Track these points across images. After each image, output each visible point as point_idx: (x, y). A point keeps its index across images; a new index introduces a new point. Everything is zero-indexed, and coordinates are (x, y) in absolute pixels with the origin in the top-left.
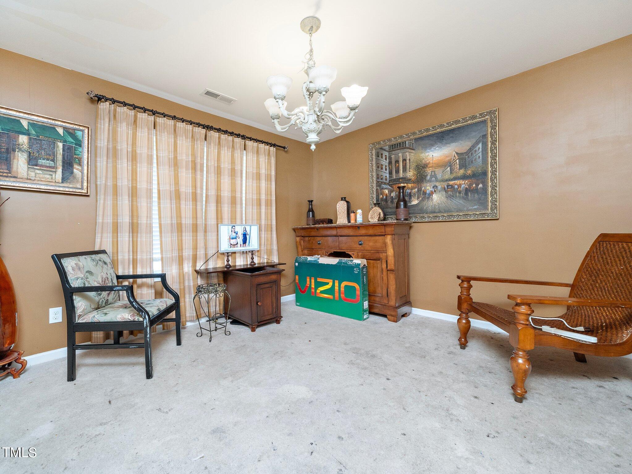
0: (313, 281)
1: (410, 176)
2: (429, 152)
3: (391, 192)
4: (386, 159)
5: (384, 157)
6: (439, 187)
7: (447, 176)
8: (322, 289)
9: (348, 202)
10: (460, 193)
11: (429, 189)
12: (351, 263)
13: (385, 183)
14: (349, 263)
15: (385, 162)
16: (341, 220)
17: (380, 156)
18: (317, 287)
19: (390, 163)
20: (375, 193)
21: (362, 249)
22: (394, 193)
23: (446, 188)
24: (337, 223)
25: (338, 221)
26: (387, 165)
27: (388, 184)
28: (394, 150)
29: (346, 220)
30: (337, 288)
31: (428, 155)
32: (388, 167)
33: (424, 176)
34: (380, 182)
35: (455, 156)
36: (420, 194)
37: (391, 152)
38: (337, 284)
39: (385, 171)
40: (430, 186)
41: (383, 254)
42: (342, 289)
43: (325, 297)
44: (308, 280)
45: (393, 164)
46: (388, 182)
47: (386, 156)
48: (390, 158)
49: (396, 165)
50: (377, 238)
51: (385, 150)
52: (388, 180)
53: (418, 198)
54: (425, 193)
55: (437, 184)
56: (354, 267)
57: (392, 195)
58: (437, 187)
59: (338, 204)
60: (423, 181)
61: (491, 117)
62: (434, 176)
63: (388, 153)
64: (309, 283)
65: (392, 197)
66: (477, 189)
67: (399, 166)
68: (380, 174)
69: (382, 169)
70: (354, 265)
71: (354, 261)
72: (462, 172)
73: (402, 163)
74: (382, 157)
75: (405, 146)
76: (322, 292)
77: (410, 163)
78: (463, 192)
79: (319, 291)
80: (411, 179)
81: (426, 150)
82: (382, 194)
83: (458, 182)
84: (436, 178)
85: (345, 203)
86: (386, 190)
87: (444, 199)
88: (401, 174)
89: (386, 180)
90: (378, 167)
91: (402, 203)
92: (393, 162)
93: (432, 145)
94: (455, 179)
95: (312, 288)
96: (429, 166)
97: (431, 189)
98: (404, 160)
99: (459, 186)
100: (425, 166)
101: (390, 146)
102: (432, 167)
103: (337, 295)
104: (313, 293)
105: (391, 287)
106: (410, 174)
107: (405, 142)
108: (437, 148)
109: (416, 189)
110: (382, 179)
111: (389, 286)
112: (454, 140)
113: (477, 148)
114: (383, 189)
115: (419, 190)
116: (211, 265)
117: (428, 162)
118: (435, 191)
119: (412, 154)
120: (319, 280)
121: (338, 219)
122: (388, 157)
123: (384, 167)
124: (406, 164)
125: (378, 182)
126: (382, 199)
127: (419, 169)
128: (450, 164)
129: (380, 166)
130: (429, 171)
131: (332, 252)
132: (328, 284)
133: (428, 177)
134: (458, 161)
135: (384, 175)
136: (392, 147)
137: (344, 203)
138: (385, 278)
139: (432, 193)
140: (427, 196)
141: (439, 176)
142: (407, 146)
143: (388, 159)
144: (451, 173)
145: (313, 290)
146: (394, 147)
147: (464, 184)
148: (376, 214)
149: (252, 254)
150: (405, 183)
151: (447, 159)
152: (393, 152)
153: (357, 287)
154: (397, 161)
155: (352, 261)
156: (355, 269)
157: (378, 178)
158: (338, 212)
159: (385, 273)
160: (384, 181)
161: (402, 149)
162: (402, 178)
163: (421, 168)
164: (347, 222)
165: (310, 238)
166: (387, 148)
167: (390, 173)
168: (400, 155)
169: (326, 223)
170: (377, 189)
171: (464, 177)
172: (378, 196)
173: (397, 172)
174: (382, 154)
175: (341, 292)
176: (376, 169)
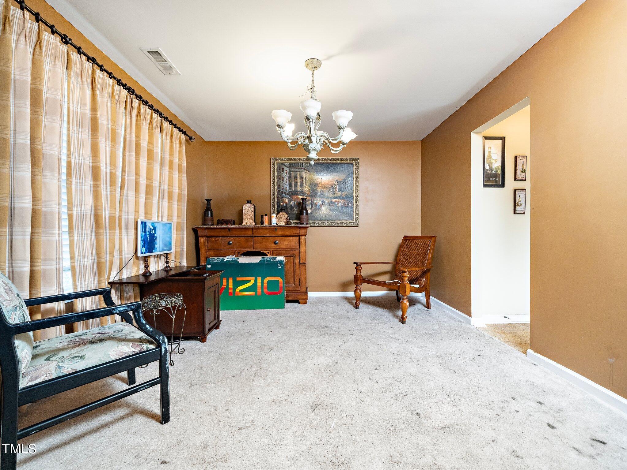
0: (231, 281)
1: (305, 191)
2: (319, 176)
3: (290, 201)
4: (286, 173)
5: (285, 172)
6: (326, 202)
7: (331, 195)
8: (242, 287)
9: (254, 205)
10: (338, 207)
11: (319, 202)
12: (275, 260)
13: (285, 193)
14: (272, 260)
15: (286, 176)
16: (248, 222)
17: (281, 170)
18: (235, 287)
19: (290, 177)
20: (276, 200)
21: (278, 248)
22: (293, 202)
23: (330, 203)
24: (243, 224)
25: (244, 222)
26: (288, 178)
27: (288, 194)
28: (294, 168)
29: (253, 222)
30: (259, 284)
31: (319, 178)
32: (288, 180)
33: (316, 192)
34: (281, 191)
35: (335, 183)
36: (313, 205)
37: (291, 169)
38: (259, 280)
39: (285, 183)
40: (320, 201)
41: (297, 251)
42: (265, 285)
43: (246, 294)
44: (225, 281)
45: (293, 179)
46: (288, 192)
47: (286, 171)
48: (290, 174)
49: (294, 180)
50: (291, 238)
51: (285, 166)
52: (288, 191)
53: (311, 208)
54: (316, 205)
55: (325, 200)
56: (278, 264)
57: (291, 203)
58: (324, 201)
59: (244, 206)
60: (314, 196)
61: (356, 163)
62: (322, 193)
63: (288, 169)
64: (226, 284)
65: (291, 205)
66: (348, 206)
67: (297, 181)
68: (281, 184)
69: (283, 181)
70: (278, 261)
71: (277, 258)
72: (340, 194)
73: (299, 179)
74: (283, 171)
75: (302, 167)
76: (242, 291)
77: (305, 181)
78: (340, 208)
79: (239, 291)
80: (306, 193)
81: (317, 173)
82: (283, 201)
83: (337, 200)
84: (324, 195)
85: (253, 206)
86: (286, 199)
87: (328, 211)
88: (299, 188)
89: (286, 190)
90: (280, 179)
91: (305, 211)
92: (293, 177)
93: (322, 171)
94: (336, 198)
95: (231, 289)
96: (319, 186)
97: (321, 203)
98: (301, 178)
99: (338, 203)
100: (317, 185)
101: (290, 164)
102: (321, 187)
103: (259, 290)
104: (231, 294)
105: (303, 277)
106: (306, 189)
107: (302, 164)
108: (325, 174)
109: (310, 201)
110: (283, 189)
111: (301, 276)
112: (335, 171)
113: (348, 180)
114: (283, 197)
115: (312, 202)
116: (125, 275)
117: (318, 182)
118: (323, 205)
119: (308, 174)
120: (238, 279)
121: (244, 221)
122: (288, 172)
123: (285, 180)
124: (302, 181)
125: (279, 191)
126: (283, 206)
127: (312, 186)
128: (332, 187)
129: (281, 179)
130: (319, 189)
131: (245, 252)
132: (249, 281)
133: (319, 194)
134: (337, 186)
135: (285, 186)
136: (292, 165)
137: (251, 206)
138: (298, 271)
139: (321, 206)
140: (318, 208)
141: (326, 194)
142: (304, 167)
143: (288, 174)
144: (333, 193)
145: (231, 291)
146: (292, 166)
147: (341, 202)
148: (282, 218)
149: (167, 258)
150: (302, 195)
151: (331, 183)
152: (293, 169)
153: (280, 280)
154: (296, 177)
155: (276, 258)
156: (279, 265)
157: (279, 188)
158: (244, 214)
159: (297, 266)
160: (285, 191)
161: (300, 168)
162: (299, 191)
163: (314, 186)
164: (254, 224)
165: (217, 239)
166: (287, 164)
167: (290, 186)
168: (298, 172)
169: (231, 223)
170: (278, 197)
171: (340, 197)
172: (279, 203)
173: (296, 185)
174: (283, 169)
175: (264, 286)
176: (278, 180)
